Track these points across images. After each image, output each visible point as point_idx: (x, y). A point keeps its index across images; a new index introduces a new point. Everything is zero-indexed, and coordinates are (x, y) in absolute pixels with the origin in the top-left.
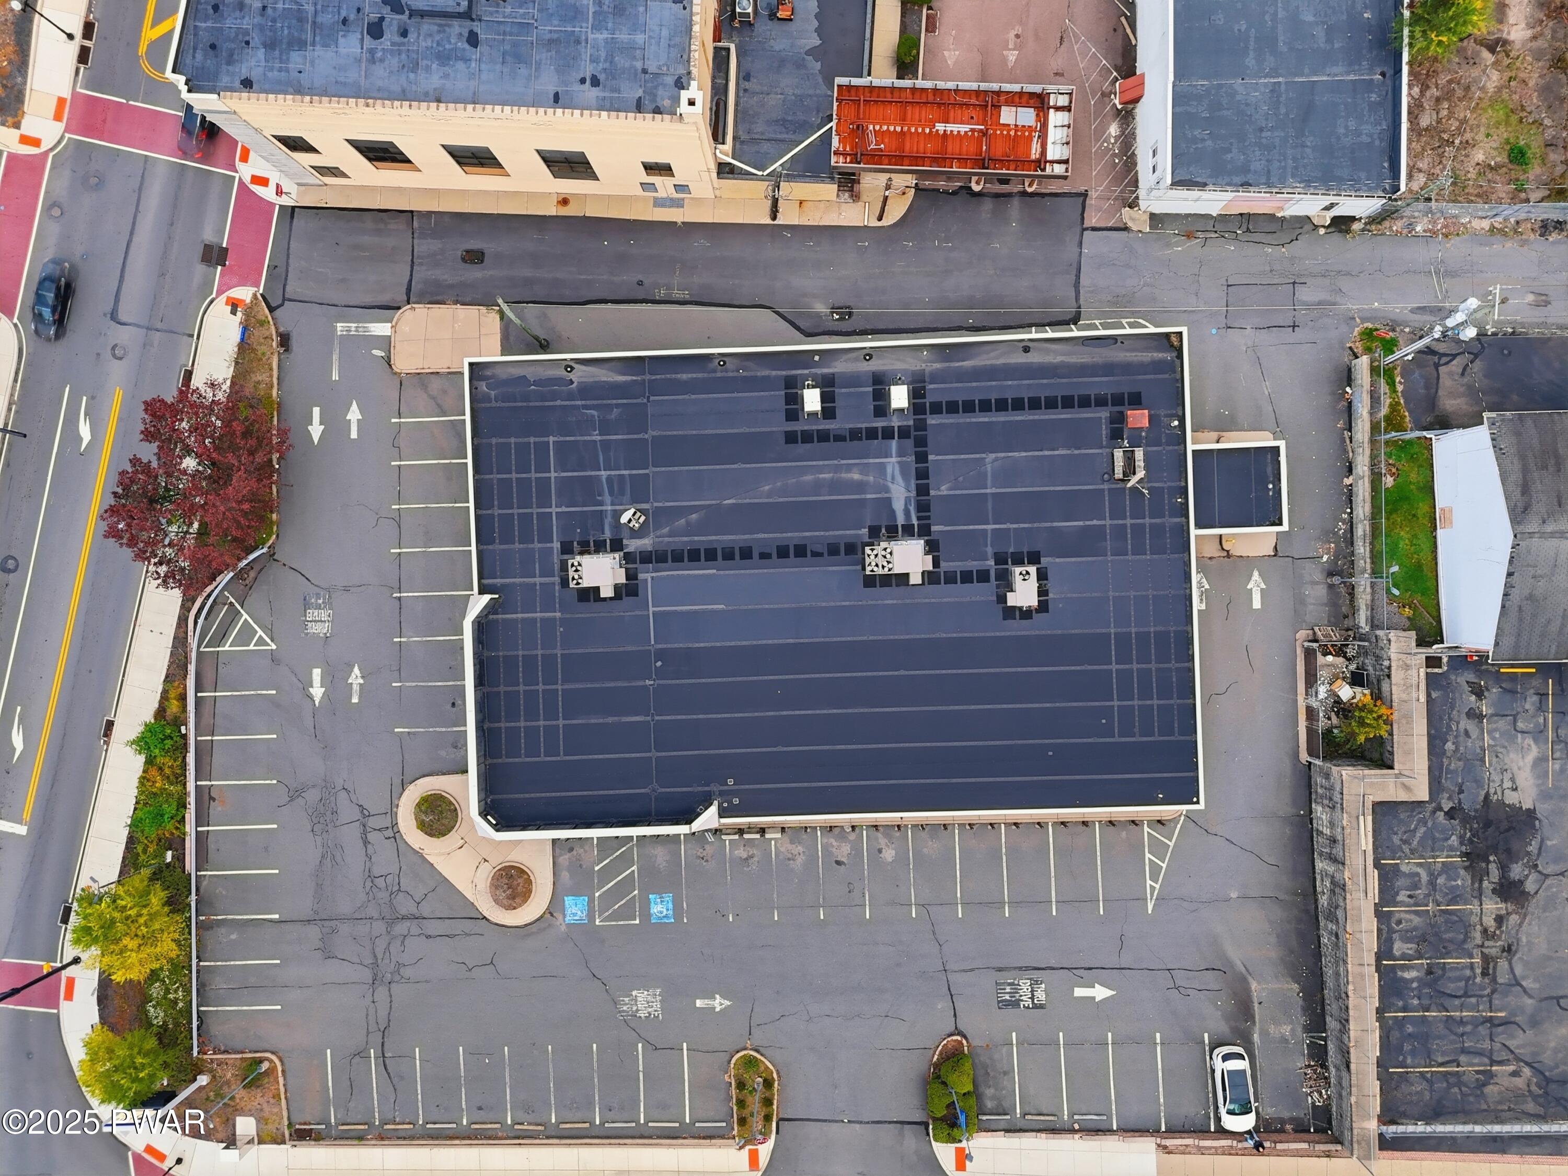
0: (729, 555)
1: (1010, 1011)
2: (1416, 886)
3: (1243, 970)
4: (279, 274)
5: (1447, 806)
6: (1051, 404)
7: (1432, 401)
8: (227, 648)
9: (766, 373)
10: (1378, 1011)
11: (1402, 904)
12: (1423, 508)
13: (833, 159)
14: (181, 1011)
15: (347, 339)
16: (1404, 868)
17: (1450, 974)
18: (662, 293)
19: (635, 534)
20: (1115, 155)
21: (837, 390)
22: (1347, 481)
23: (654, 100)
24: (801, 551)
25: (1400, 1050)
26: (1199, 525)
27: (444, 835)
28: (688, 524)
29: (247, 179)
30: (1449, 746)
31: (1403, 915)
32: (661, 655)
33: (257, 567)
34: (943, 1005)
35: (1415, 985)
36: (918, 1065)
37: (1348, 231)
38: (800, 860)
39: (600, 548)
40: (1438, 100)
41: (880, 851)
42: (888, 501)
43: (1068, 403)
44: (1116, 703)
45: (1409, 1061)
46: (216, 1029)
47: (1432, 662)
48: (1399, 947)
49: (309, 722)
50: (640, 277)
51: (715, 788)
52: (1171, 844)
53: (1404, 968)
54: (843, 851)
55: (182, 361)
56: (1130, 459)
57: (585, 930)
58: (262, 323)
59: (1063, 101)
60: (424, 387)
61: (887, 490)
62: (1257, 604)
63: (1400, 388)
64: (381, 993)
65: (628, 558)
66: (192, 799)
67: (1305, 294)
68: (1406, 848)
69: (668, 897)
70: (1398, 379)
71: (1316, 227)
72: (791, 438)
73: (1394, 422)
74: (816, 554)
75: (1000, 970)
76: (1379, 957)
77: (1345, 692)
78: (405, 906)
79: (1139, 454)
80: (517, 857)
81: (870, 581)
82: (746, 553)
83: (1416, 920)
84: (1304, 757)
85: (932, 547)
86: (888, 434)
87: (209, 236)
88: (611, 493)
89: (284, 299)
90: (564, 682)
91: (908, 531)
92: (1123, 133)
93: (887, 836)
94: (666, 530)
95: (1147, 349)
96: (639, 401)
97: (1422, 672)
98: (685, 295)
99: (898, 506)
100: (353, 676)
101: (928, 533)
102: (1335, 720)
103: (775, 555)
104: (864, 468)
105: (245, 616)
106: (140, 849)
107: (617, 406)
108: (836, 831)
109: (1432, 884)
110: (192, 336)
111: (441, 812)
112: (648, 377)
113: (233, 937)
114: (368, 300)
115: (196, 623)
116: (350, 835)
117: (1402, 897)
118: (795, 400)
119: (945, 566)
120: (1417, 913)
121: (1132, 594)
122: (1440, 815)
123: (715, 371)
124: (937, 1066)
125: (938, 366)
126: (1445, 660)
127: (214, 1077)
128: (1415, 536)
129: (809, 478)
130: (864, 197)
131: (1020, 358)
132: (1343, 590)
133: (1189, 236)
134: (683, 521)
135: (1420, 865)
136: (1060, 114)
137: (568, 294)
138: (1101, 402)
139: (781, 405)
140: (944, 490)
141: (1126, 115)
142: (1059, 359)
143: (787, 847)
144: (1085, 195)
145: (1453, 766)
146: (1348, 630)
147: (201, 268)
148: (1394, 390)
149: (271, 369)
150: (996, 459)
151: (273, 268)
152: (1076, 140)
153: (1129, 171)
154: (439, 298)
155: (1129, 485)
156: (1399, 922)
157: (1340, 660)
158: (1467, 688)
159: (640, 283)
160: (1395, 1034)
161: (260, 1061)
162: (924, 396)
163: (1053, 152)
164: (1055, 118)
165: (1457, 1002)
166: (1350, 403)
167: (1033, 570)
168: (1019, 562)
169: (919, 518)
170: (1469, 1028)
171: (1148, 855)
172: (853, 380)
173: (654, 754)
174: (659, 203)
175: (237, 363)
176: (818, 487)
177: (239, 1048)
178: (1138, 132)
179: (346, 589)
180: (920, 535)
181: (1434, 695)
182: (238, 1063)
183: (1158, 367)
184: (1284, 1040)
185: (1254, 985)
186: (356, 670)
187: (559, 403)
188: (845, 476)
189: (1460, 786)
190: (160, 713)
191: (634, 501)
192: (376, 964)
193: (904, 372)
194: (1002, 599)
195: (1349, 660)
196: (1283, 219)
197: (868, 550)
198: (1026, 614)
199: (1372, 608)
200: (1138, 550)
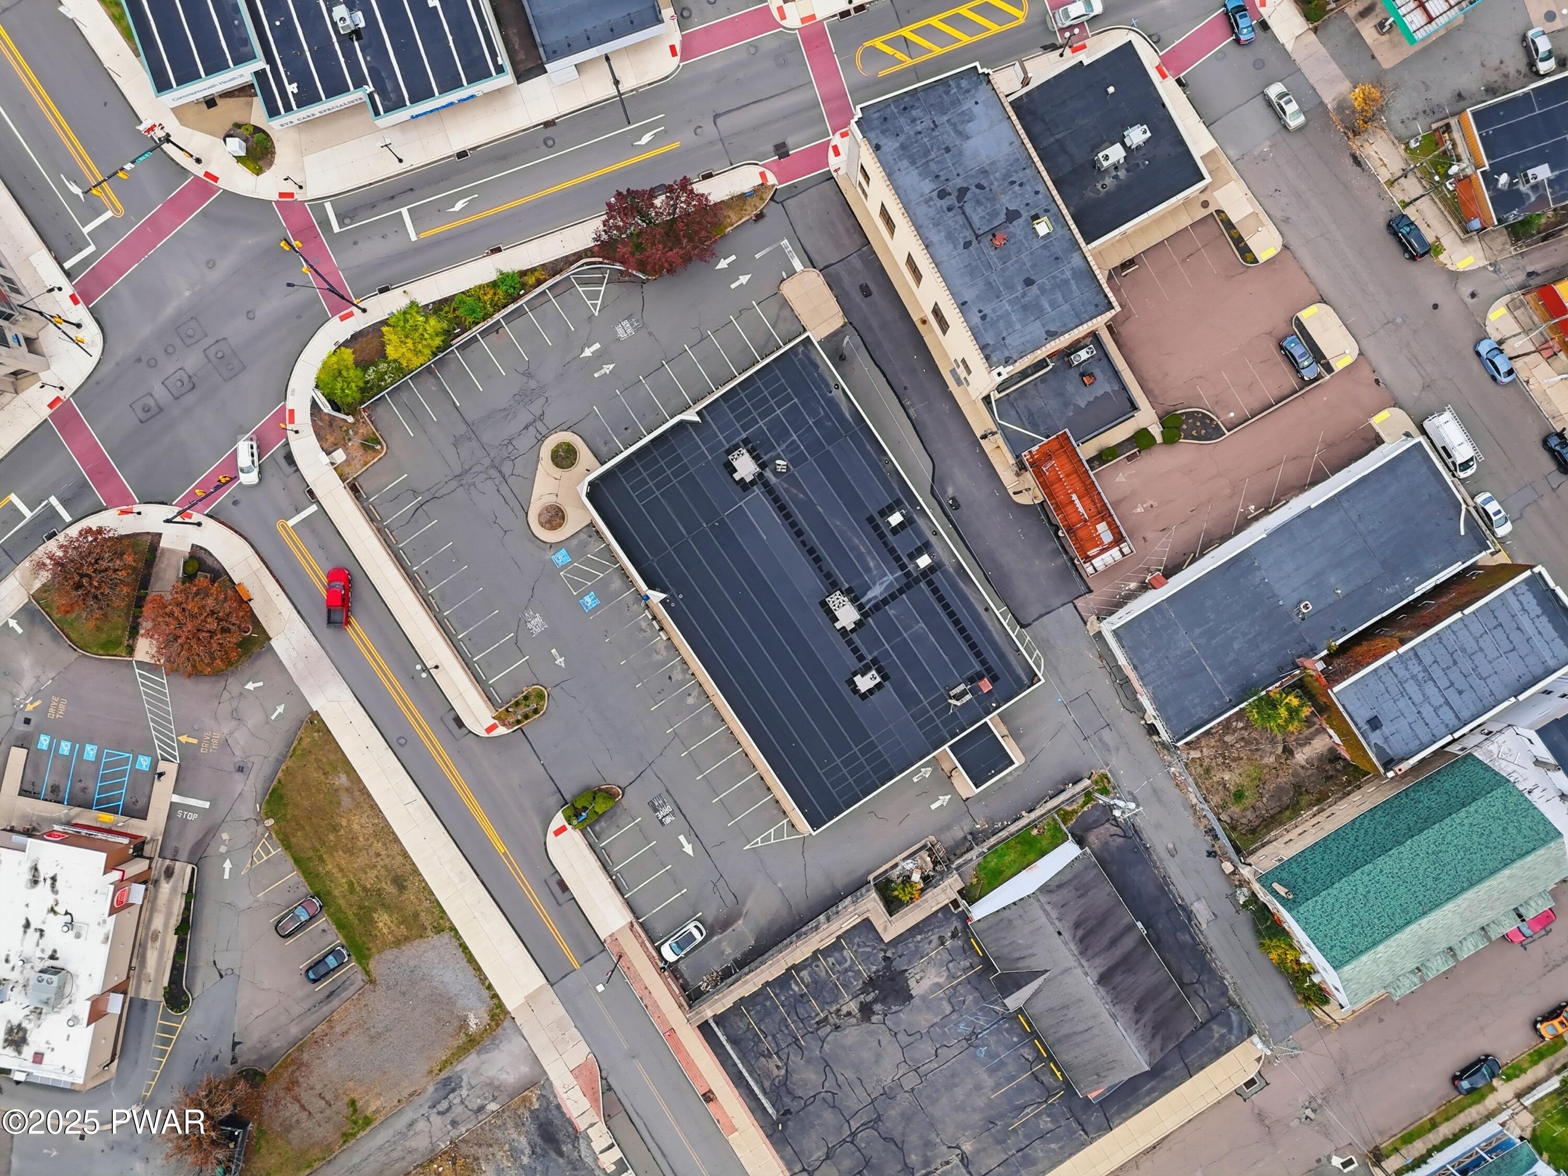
0: (793, 524)
1: (650, 810)
2: (840, 964)
3: (745, 912)
4: (793, 192)
5: (889, 954)
6: (967, 638)
7: (1088, 829)
8: (580, 289)
9: (896, 487)
10: (767, 982)
11: (827, 962)
12: (1031, 857)
13: (1026, 453)
14: (380, 385)
15: (781, 249)
16: (845, 953)
17: (807, 1005)
18: (908, 403)
19: (774, 471)
20: (1120, 594)
21: (909, 528)
22: (1024, 813)
23: (993, 352)
24: (817, 560)
25: (755, 1005)
26: (951, 747)
27: (557, 466)
28: (796, 495)
29: (833, 143)
30: (919, 937)
31: (821, 966)
32: (722, 522)
33: (632, 279)
34: (632, 775)
35: (791, 993)
36: (594, 780)
37: (1151, 735)
38: (659, 657)
39: (756, 458)
40: (1243, 738)
41: (689, 695)
42: (870, 588)
43: (973, 646)
44: (838, 761)
45: (752, 1013)
46: (380, 410)
47: (955, 903)
48: (805, 974)
49: (569, 358)
50: (908, 386)
51: (673, 590)
52: (785, 838)
53: (796, 982)
54: (677, 676)
55: (715, 168)
56: (963, 693)
57: (554, 570)
58: (762, 199)
59: (1126, 550)
60: (781, 308)
61: (874, 584)
62: (934, 806)
63: (1085, 809)
64: (454, 484)
65: (760, 475)
66: (490, 322)
67: (1106, 734)
68: (855, 947)
69: (597, 602)
70: (1089, 805)
71: (1143, 718)
72: (871, 520)
73: (1066, 816)
74: (820, 569)
75: (668, 791)
76: (793, 967)
77: (916, 877)
78: (507, 469)
79: (969, 697)
80: (570, 512)
81: (824, 604)
82: (799, 533)
83: (823, 974)
84: (871, 878)
85: (859, 624)
86: (903, 567)
87: (790, 141)
88: (787, 447)
89: (782, 202)
90: (678, 482)
91: (860, 608)
92: (1135, 591)
93: (699, 694)
94: (786, 486)
95: (1023, 670)
96: (843, 432)
97: (947, 901)
98: (914, 416)
99: (870, 595)
100: (608, 366)
101: (866, 617)
102: (899, 881)
103: (807, 548)
104: (878, 566)
105: (603, 289)
106: (447, 309)
107: (833, 422)
108: (685, 667)
109: (846, 970)
110: (732, 164)
111: (567, 458)
112: (857, 428)
113: (434, 388)
114: (808, 248)
115: (582, 265)
116: (524, 417)
117: (831, 960)
118: (891, 510)
119: (854, 636)
120: (827, 972)
121: (897, 736)
122: (882, 954)
123: (880, 460)
124: (600, 790)
125: (951, 570)
126: (960, 909)
127: (354, 424)
128: (1015, 861)
129: (856, 541)
130: (1022, 478)
131: (981, 610)
132: (968, 844)
133: (1101, 657)
134: (795, 491)
135: (851, 958)
136: (1119, 553)
137: (876, 354)
138: (983, 662)
139: (884, 505)
140: (892, 612)
141: (1145, 587)
142: (992, 629)
143: (661, 646)
144: (1090, 591)
145: (910, 945)
146: (949, 860)
147: (770, 147)
148: (1082, 807)
149: (740, 219)
150: (923, 629)
151: (794, 186)
152: (1111, 569)
153: (1116, 606)
154: (833, 286)
155: (950, 701)
156: (817, 966)
157: (931, 865)
158: (953, 929)
159: (905, 388)
160: (760, 998)
161: (380, 443)
162: (932, 573)
163: (1097, 562)
164: (1115, 552)
165: (796, 1018)
166: (1064, 790)
167: (878, 680)
168: (878, 672)
169: (870, 609)
170: (786, 1032)
171: (772, 830)
172: (919, 533)
173: (671, 549)
174: (953, 372)
175: (732, 198)
176: (854, 548)
177: (379, 427)
178: (1139, 598)
179: (650, 334)
180: (861, 615)
181: (939, 914)
182: (370, 432)
183: (1018, 680)
184: (723, 953)
185: (740, 922)
186: (612, 366)
187: (816, 392)
188: (869, 559)
189: (903, 955)
190: (523, 273)
191: (790, 461)
192: (466, 472)
193: (939, 556)
194: (855, 674)
195: (934, 869)
196: (1137, 699)
197: (838, 593)
198: (855, 690)
199: (966, 863)
200: (921, 726)
